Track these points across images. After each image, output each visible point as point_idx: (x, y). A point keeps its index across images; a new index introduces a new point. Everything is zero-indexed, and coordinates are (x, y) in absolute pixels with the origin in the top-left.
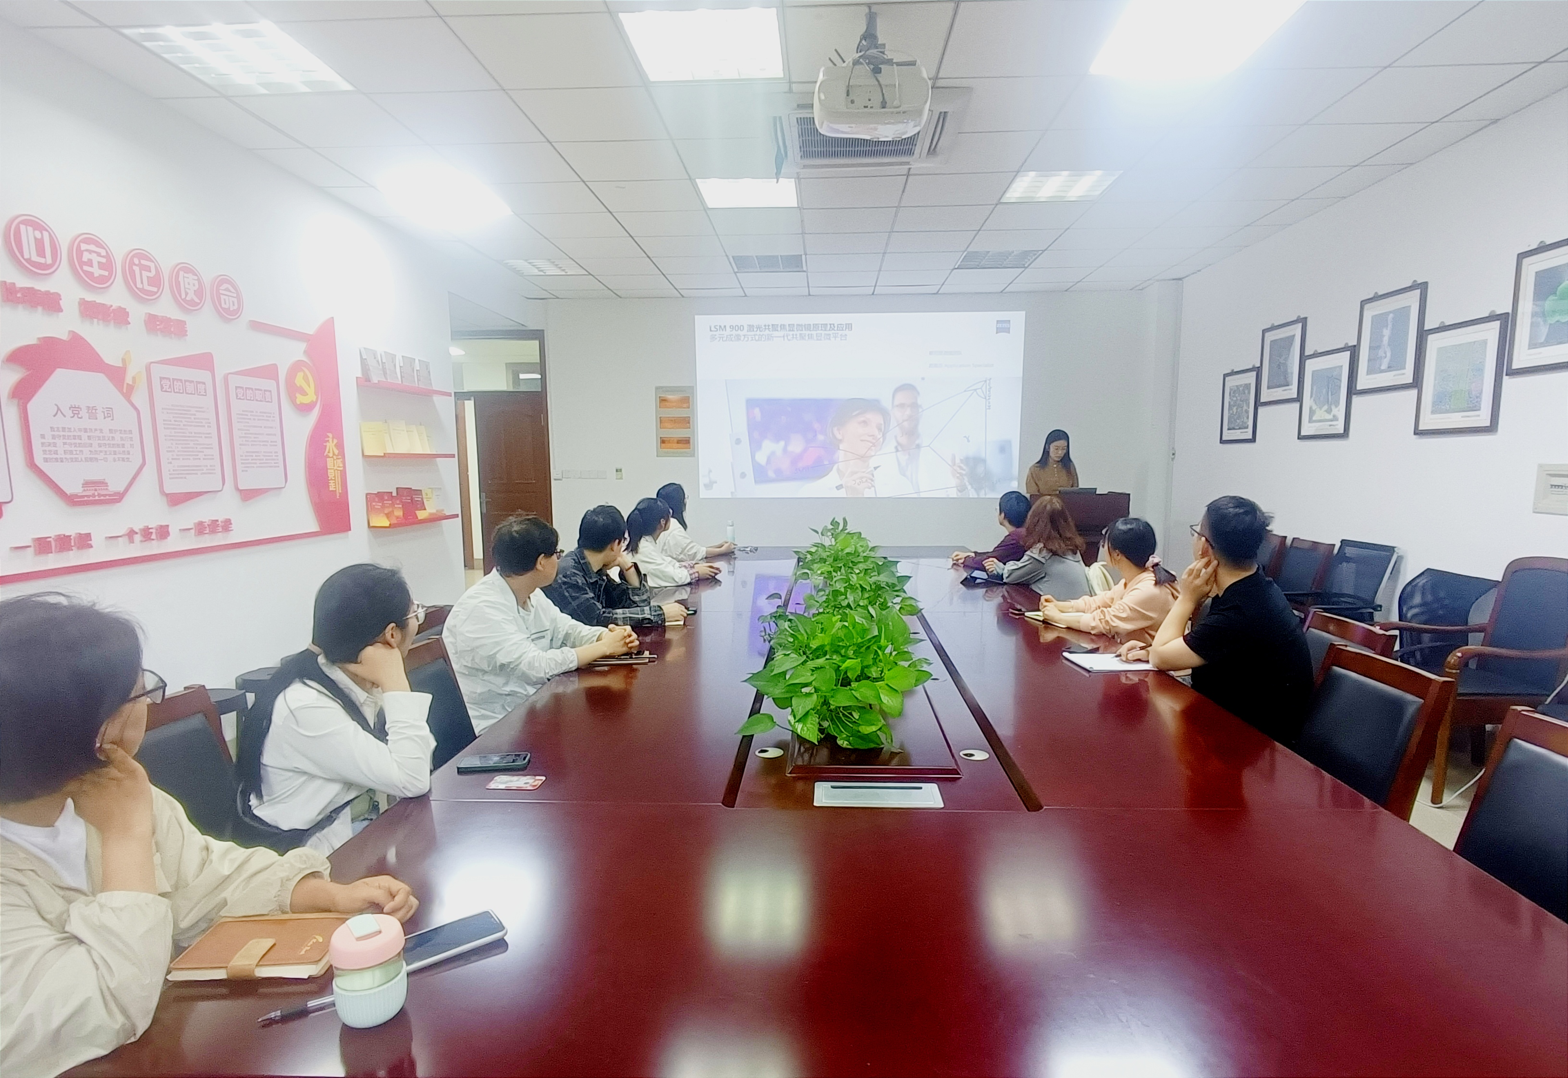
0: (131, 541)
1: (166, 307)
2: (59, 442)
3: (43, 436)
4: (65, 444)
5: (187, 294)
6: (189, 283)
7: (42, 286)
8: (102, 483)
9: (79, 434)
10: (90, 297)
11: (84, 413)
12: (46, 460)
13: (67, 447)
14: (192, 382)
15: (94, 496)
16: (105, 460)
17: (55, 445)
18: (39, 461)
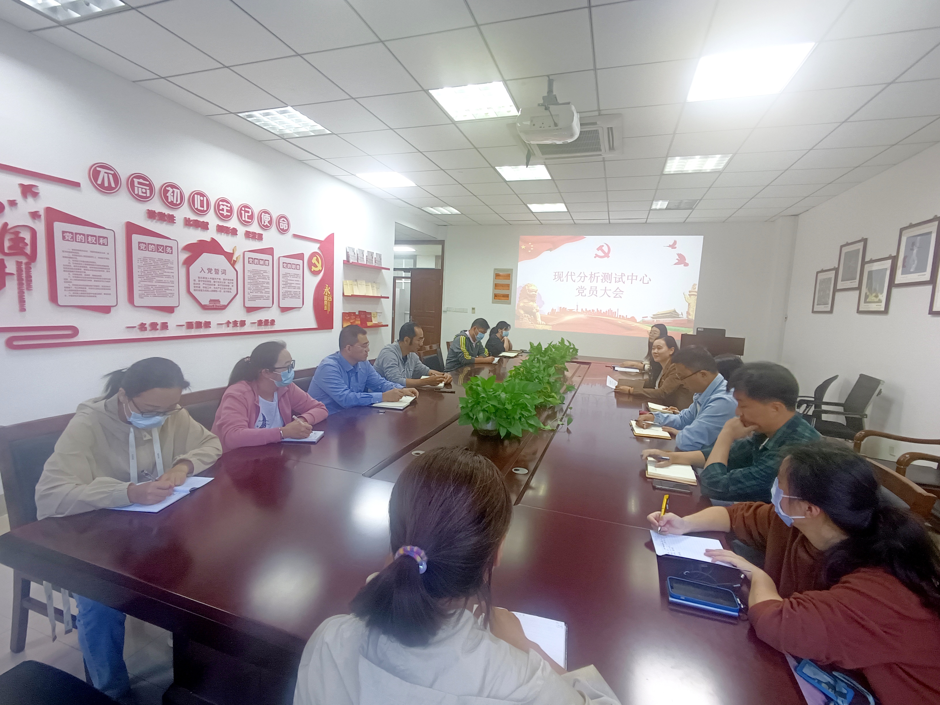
0: (228, 326)
1: (255, 228)
2: (201, 283)
3: (195, 280)
4: (204, 284)
5: (264, 222)
6: (266, 218)
7: (201, 219)
8: (218, 301)
9: (210, 280)
10: (221, 224)
11: (213, 272)
12: (195, 290)
14: (262, 260)
15: (213, 306)
16: (220, 291)
17: (199, 284)
18: (192, 290)
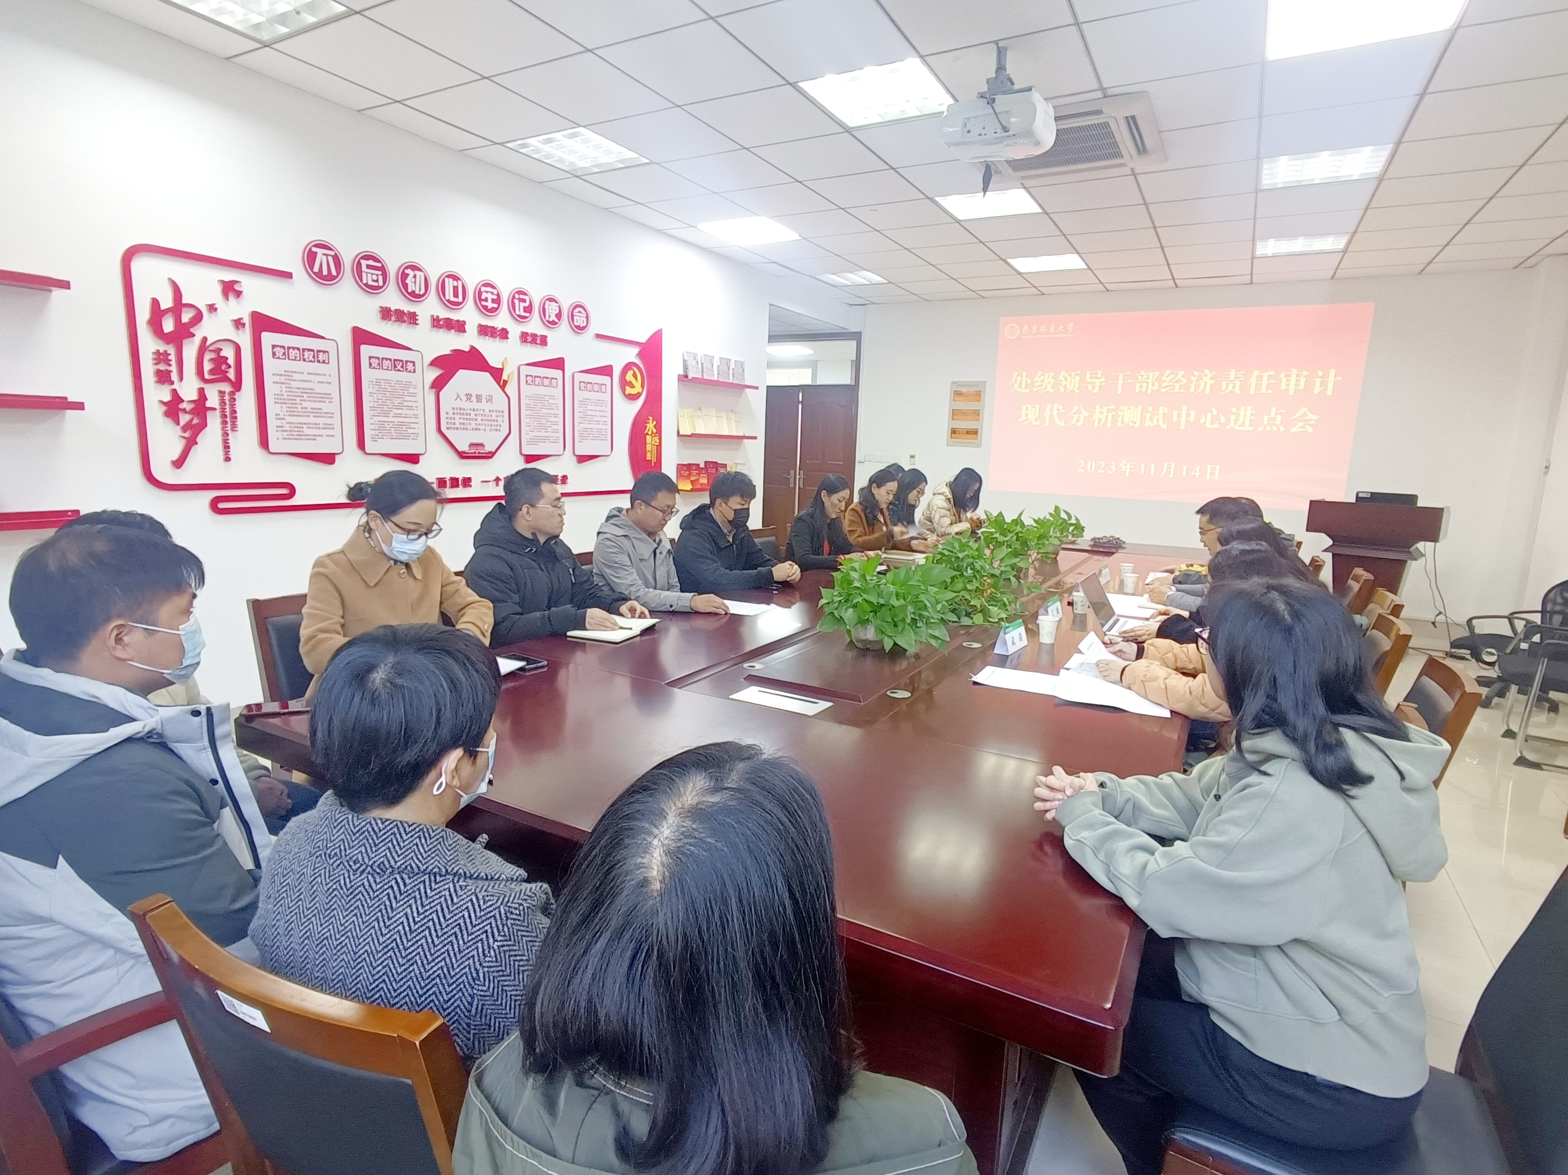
1: (535, 326)
2: (457, 417)
3: (447, 413)
4: (460, 418)
5: (550, 316)
6: (552, 310)
7: (455, 316)
8: (482, 445)
9: (468, 412)
10: (485, 322)
11: (474, 399)
12: (448, 428)
13: (462, 421)
14: (547, 378)
15: (476, 453)
16: (485, 430)
17: (454, 419)
18: (443, 429)
